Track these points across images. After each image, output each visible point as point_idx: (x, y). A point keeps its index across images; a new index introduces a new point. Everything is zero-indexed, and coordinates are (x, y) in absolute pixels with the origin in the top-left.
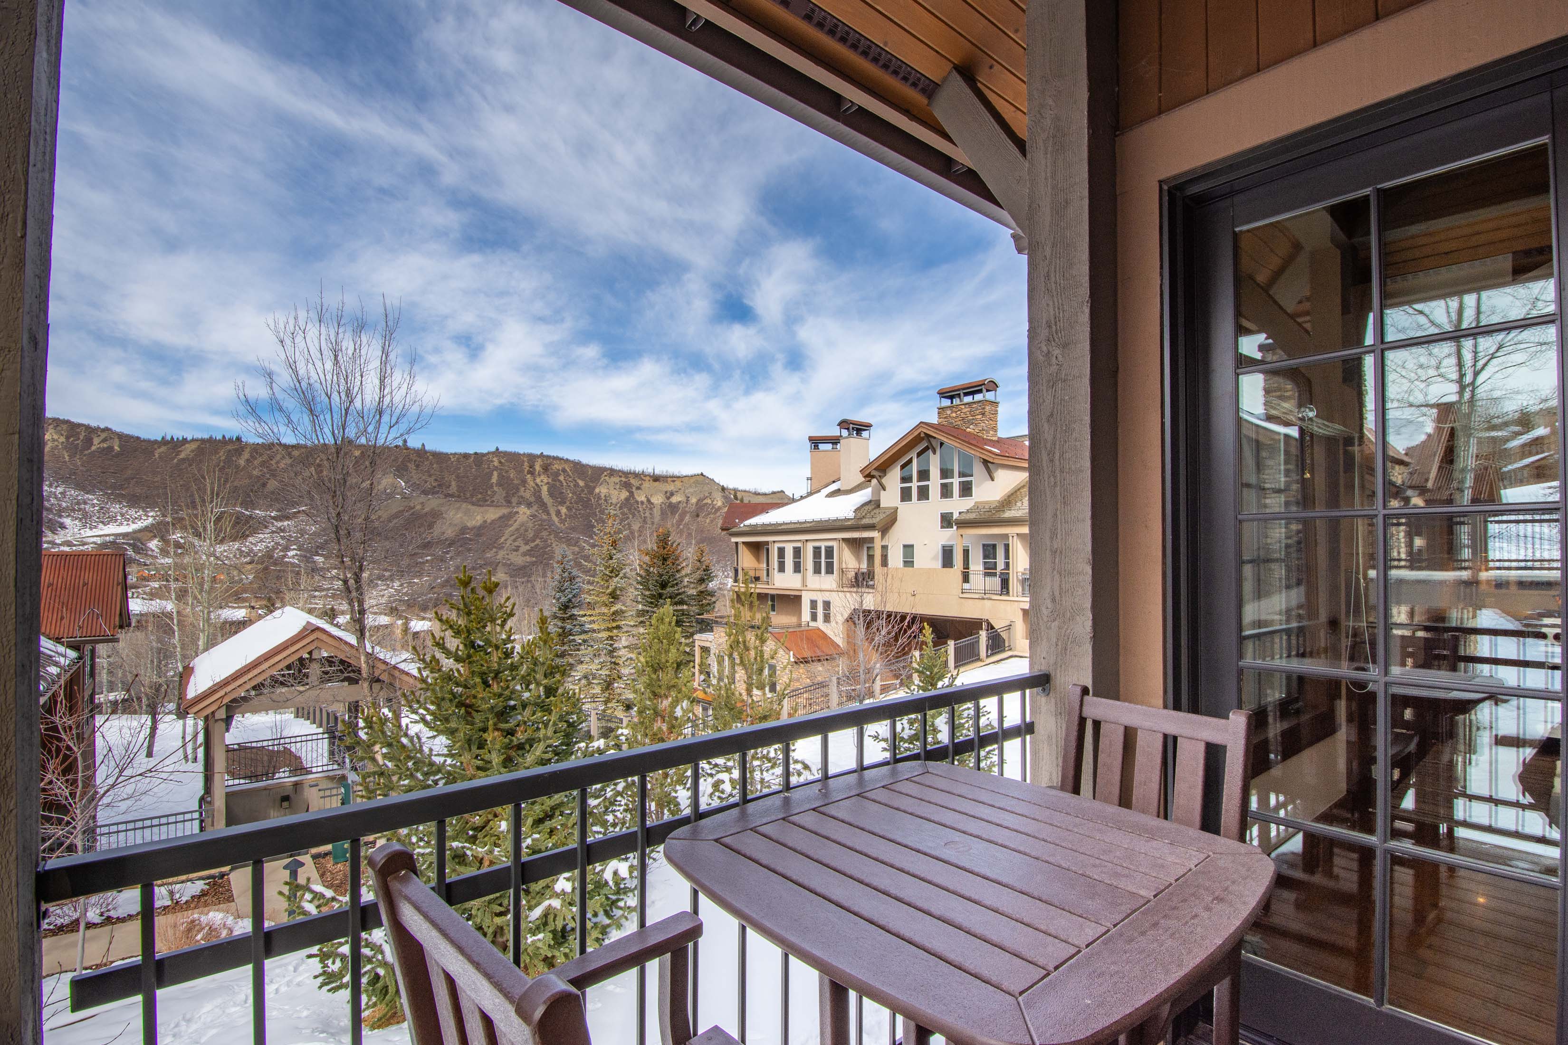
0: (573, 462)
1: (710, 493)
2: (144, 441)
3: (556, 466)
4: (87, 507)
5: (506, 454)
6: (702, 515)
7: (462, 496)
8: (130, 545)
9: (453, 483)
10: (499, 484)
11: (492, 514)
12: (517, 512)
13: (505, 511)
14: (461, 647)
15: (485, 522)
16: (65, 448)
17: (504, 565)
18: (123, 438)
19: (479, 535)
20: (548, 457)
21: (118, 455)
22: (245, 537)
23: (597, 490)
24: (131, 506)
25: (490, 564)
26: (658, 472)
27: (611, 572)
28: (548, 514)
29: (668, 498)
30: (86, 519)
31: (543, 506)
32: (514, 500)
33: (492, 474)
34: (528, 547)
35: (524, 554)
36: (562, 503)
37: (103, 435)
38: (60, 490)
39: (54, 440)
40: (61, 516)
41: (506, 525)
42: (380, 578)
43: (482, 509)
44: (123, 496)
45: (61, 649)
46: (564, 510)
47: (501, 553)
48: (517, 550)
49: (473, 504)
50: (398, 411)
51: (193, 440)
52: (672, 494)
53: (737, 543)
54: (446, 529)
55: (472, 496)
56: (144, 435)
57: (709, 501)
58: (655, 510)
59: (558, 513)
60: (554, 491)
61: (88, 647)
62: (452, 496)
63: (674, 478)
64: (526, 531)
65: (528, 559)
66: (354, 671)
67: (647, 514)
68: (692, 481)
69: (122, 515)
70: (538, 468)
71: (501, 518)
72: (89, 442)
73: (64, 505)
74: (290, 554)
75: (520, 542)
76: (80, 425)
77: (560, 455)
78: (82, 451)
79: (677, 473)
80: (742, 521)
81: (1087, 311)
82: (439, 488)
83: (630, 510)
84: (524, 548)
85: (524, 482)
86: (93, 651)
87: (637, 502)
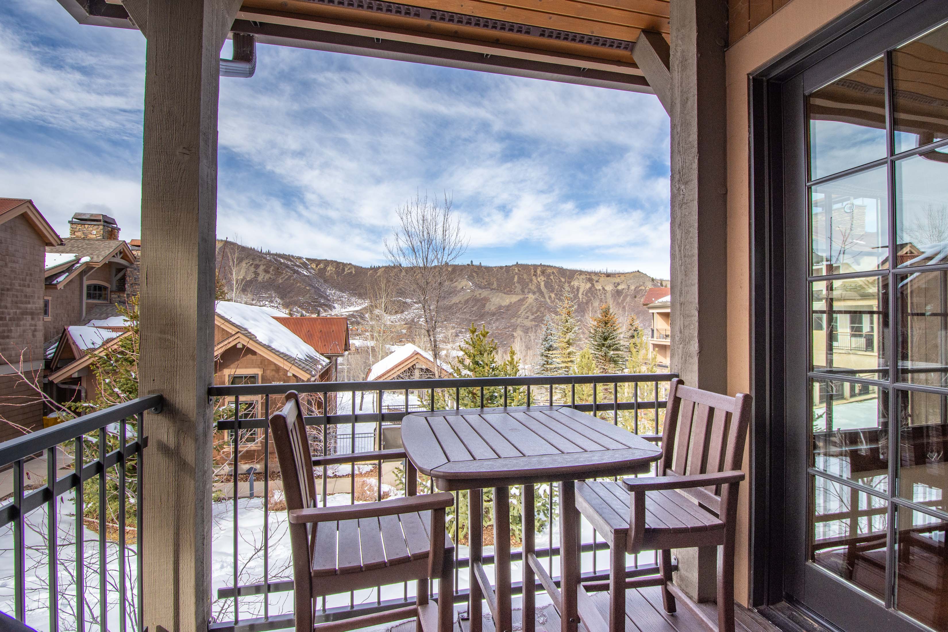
0: (558, 268)
1: (644, 283)
2: (364, 268)
3: (549, 271)
4: (343, 299)
5: (522, 265)
6: (638, 296)
7: (499, 289)
8: (359, 316)
9: (495, 283)
10: (518, 282)
11: (514, 299)
12: (528, 297)
13: (521, 297)
14: (471, 363)
15: (511, 303)
16: (335, 273)
17: (521, 326)
18: (356, 268)
19: (508, 310)
20: (544, 266)
21: (354, 276)
22: (402, 312)
23: (572, 284)
24: (359, 298)
25: (513, 326)
26: (609, 271)
27: (567, 330)
28: (545, 298)
29: (616, 287)
30: (342, 304)
31: (542, 293)
32: (526, 291)
33: (514, 277)
34: (533, 317)
35: (531, 321)
36: (552, 291)
37: (349, 267)
38: (333, 292)
39: (331, 270)
40: (334, 303)
41: (522, 305)
42: (461, 332)
43: (509, 296)
44: (356, 294)
45: (322, 358)
46: (553, 295)
47: (519, 320)
48: (527, 318)
49: (505, 293)
50: (452, 247)
51: (382, 267)
52: (618, 284)
53: (653, 313)
54: (491, 307)
55: (504, 289)
56: (364, 266)
57: (643, 288)
58: (607, 294)
59: (550, 297)
60: (548, 285)
61: (334, 358)
62: (494, 289)
63: (619, 274)
64: (532, 307)
65: (533, 323)
66: (432, 375)
67: (603, 297)
68: (632, 275)
69: (356, 302)
70: (539, 272)
71: (519, 301)
72: (343, 270)
73: (335, 298)
74: (421, 320)
75: (529, 314)
76: (340, 263)
77: (551, 264)
78: (341, 274)
79: (622, 271)
80: (657, 299)
81: (696, 161)
82: (488, 286)
83: (592, 294)
84: (531, 317)
85: (531, 280)
86: (336, 360)
87: (596, 290)
